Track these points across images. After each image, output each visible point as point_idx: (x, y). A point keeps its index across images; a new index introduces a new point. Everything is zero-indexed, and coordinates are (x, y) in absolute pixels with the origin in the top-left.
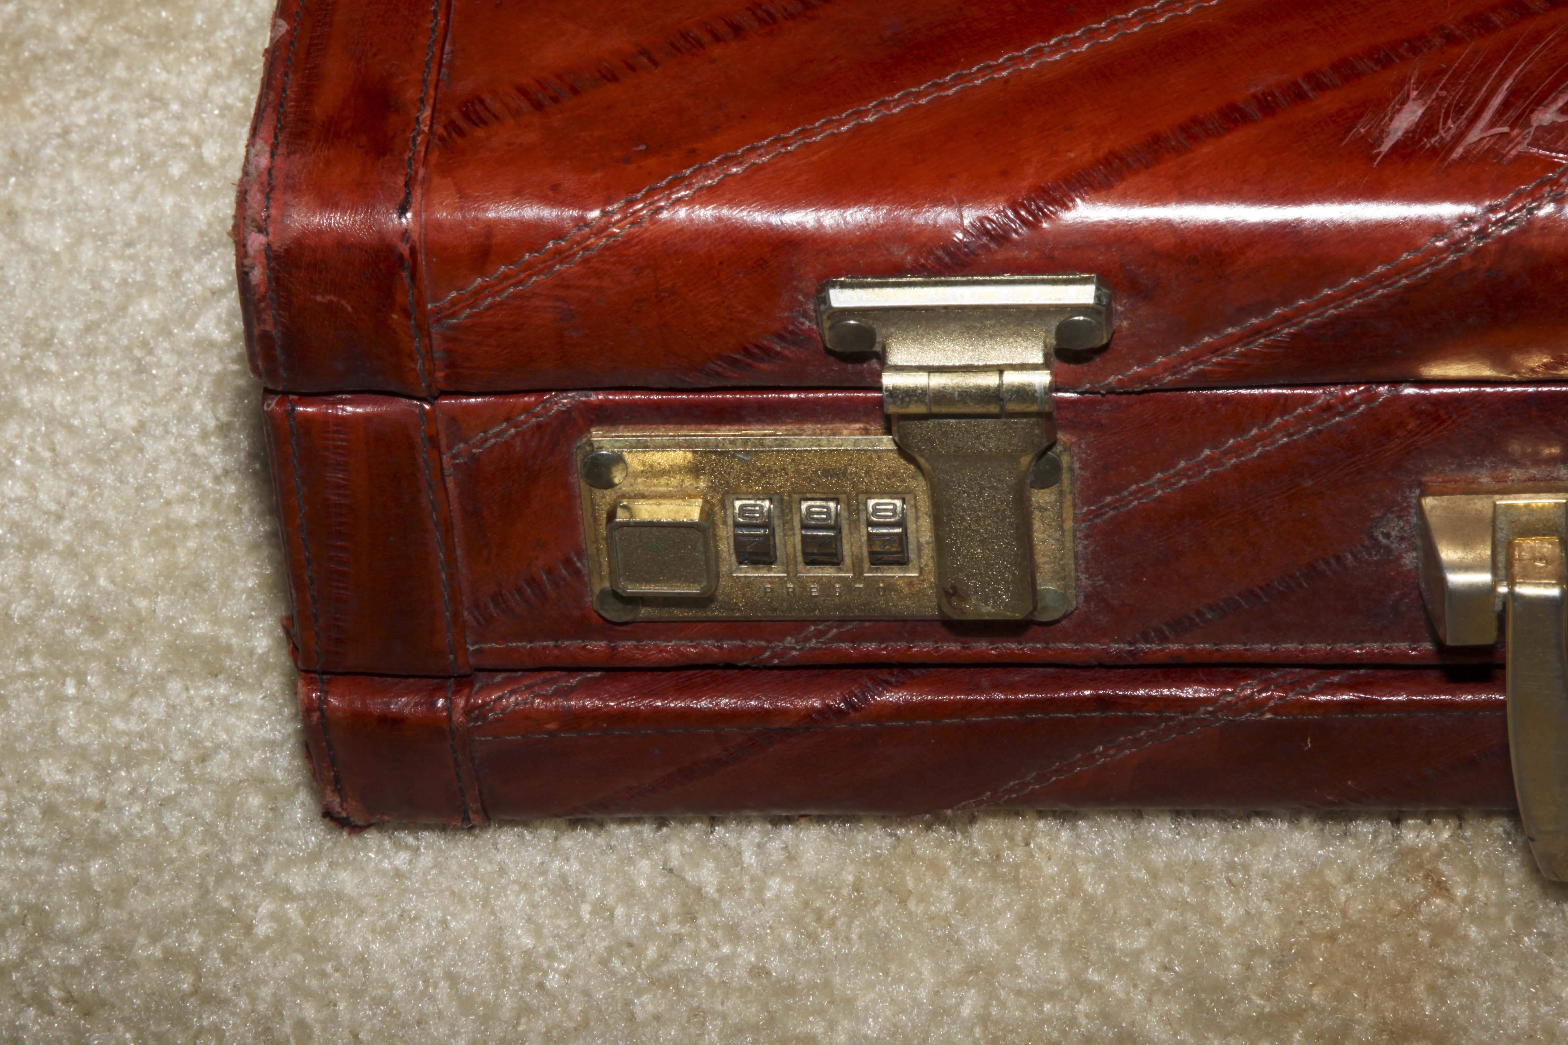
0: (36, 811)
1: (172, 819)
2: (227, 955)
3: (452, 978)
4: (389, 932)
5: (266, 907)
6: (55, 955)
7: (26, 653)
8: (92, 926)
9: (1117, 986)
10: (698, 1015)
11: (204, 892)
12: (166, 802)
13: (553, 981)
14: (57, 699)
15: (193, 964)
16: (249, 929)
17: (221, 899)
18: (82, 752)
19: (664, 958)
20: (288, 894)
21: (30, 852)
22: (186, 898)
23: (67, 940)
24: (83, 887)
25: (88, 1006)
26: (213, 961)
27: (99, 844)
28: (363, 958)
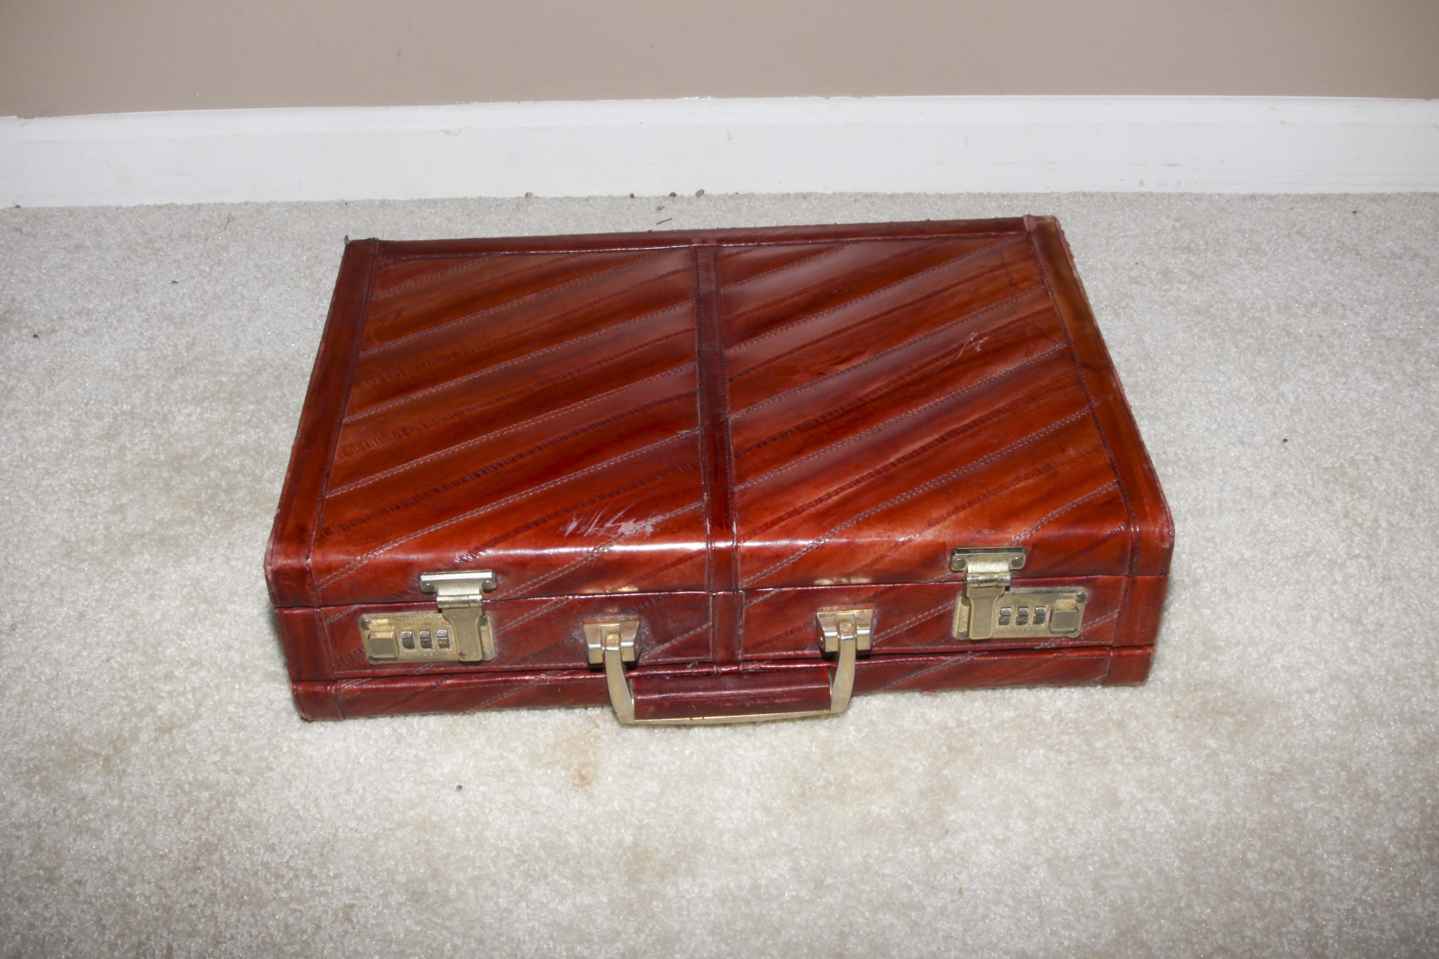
0: (226, 719)
1: (262, 720)
2: (275, 757)
3: (334, 761)
4: (318, 750)
5: (286, 744)
6: (229, 758)
7: (225, 677)
8: (240, 750)
9: (511, 757)
10: (400, 768)
11: (270, 739)
12: (261, 716)
13: (362, 760)
14: (233, 689)
15: (266, 759)
16: (281, 749)
17: (274, 741)
18: (239, 703)
19: (391, 754)
20: (292, 740)
21: (224, 731)
22: (265, 742)
23: (233, 754)
24: (238, 740)
25: (238, 772)
26: (271, 759)
27: (242, 728)
28: (311, 757)
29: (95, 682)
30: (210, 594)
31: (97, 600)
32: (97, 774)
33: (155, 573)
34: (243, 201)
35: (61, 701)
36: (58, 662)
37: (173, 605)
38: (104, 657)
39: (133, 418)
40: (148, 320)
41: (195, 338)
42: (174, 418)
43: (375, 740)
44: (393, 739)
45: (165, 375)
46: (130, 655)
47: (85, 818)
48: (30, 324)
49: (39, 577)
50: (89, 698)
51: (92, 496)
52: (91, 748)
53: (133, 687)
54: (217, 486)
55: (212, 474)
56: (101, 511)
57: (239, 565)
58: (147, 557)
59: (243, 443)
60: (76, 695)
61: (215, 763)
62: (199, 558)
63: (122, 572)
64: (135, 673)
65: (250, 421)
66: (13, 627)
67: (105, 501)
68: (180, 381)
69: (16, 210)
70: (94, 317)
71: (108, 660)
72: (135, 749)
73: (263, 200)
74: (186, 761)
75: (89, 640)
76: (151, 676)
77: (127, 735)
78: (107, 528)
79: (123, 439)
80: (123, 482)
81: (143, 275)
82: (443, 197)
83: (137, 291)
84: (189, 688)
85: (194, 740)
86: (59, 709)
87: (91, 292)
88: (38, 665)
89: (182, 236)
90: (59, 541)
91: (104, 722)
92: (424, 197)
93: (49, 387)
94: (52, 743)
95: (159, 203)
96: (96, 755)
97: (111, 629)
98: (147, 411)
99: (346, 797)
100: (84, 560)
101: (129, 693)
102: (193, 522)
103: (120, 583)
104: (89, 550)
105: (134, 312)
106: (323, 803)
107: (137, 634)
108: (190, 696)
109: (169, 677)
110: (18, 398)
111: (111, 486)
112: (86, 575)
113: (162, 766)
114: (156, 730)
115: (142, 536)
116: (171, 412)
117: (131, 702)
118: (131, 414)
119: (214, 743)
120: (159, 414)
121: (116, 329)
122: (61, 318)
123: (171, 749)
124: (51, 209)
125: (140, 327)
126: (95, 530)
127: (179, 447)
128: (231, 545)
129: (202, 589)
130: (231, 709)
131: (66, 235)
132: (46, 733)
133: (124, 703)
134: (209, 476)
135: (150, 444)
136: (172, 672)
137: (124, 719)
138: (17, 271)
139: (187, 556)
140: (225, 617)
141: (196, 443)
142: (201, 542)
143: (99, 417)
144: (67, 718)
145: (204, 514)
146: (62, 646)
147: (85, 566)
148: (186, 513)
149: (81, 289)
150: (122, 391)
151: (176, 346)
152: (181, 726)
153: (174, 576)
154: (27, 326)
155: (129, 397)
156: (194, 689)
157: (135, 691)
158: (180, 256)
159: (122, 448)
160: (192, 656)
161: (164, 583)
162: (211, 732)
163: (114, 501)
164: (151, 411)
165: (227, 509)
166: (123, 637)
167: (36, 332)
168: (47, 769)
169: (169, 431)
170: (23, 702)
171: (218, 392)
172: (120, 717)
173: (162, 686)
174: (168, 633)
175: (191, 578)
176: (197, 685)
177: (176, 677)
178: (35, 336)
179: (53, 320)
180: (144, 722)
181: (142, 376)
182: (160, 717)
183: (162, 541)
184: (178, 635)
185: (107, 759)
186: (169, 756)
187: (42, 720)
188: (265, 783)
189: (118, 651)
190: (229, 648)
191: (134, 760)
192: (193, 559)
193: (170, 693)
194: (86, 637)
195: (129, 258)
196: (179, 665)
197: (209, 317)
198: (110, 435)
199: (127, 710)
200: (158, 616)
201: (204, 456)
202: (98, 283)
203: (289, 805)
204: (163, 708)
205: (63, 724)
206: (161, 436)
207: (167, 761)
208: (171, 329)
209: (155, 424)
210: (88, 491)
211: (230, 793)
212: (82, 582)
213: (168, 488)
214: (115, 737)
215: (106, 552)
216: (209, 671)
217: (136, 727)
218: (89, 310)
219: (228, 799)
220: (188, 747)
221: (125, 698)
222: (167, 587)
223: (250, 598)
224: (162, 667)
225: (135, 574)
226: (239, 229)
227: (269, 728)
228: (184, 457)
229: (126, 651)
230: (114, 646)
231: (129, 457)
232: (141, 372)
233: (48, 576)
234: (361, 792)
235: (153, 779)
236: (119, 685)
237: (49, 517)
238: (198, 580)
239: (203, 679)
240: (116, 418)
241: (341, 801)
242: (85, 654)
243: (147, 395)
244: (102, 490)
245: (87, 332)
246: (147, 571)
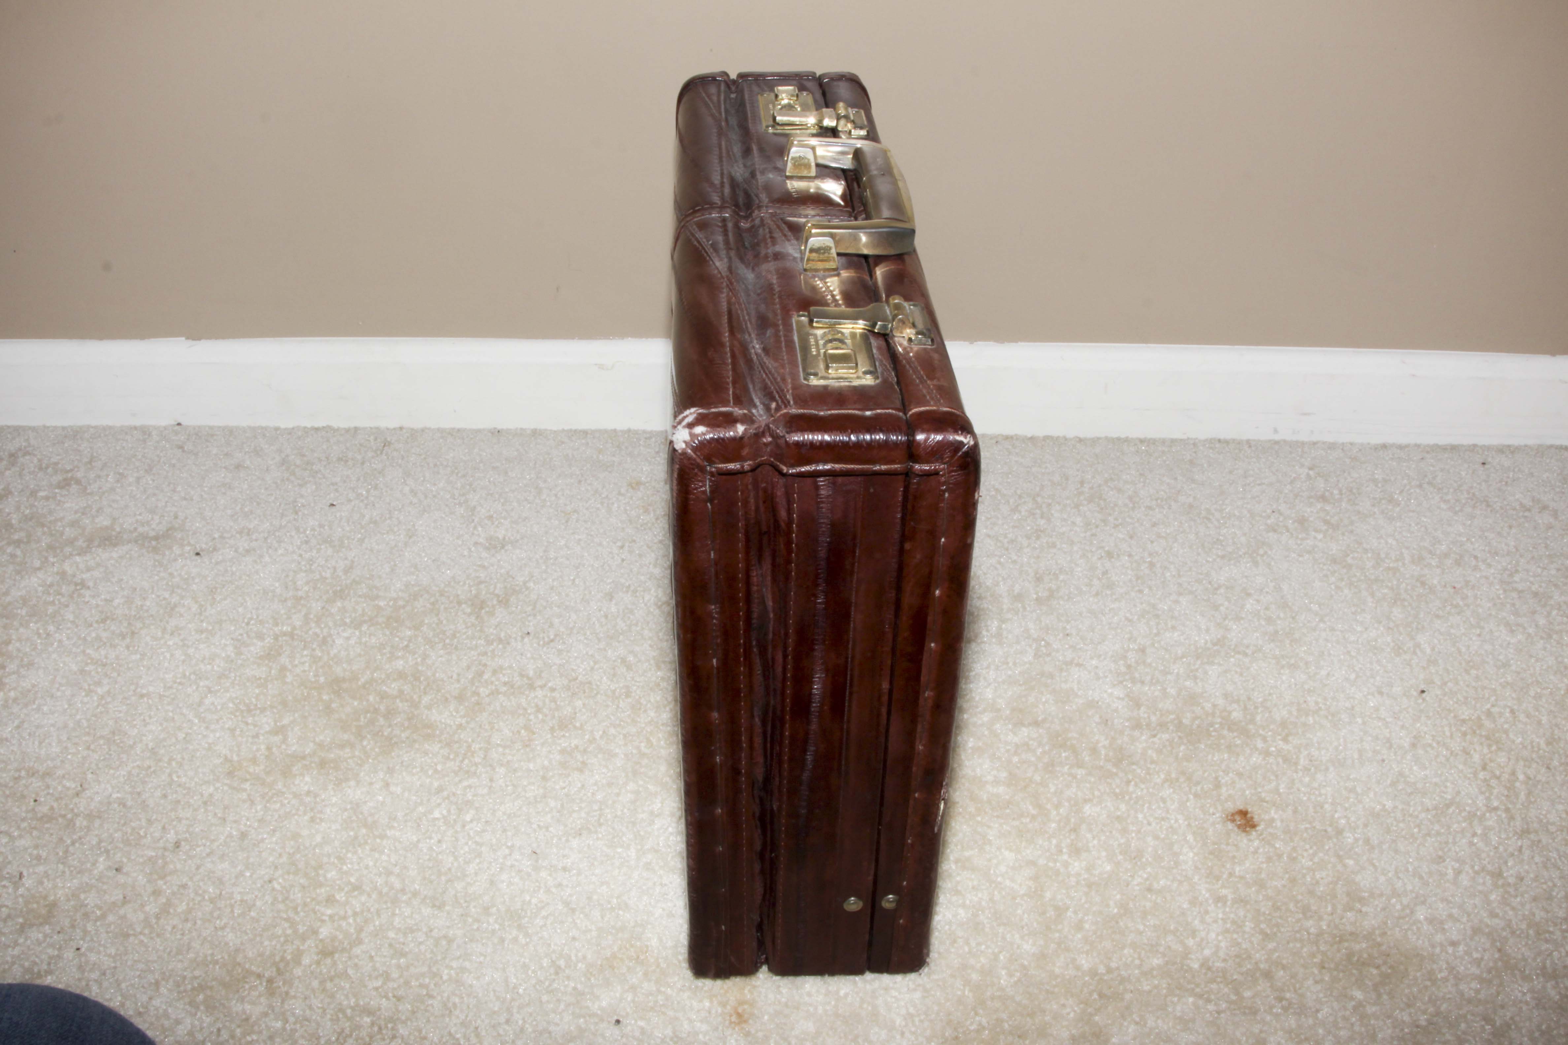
0: (387, 945)
1: (423, 948)
3: (494, 991)
4: (478, 978)
5: (446, 971)
6: (391, 985)
7: (386, 902)
8: (401, 976)
9: (669, 991)
10: (559, 1001)
11: (430, 967)
12: (421, 943)
13: (521, 991)
14: (394, 914)
15: (426, 986)
16: (441, 977)
17: (434, 969)
18: (399, 929)
19: (550, 985)
20: (452, 968)
21: (385, 956)
22: (425, 969)
23: (394, 980)
24: (399, 966)
25: (399, 999)
26: (432, 986)
27: (403, 954)
28: (471, 986)
29: (258, 903)
30: (370, 819)
31: (259, 821)
32: (260, 996)
33: (316, 796)
34: (397, 425)
35: (225, 921)
36: (221, 881)
37: (334, 827)
38: (267, 878)
39: (293, 639)
40: (307, 542)
41: (353, 562)
42: (334, 641)
43: (534, 971)
44: (552, 970)
45: (325, 598)
46: (291, 877)
47: (249, 1038)
48: (192, 542)
49: (202, 795)
50: (253, 918)
51: (254, 716)
52: (254, 968)
53: (295, 909)
54: (376, 711)
55: (371, 698)
56: (262, 732)
57: (399, 790)
58: (307, 779)
59: (401, 668)
60: (239, 915)
61: (376, 989)
62: (358, 782)
63: (283, 793)
64: (297, 896)
65: (407, 646)
66: (177, 845)
67: (266, 722)
68: (339, 604)
69: (177, 427)
70: (254, 537)
71: (270, 881)
72: (298, 972)
73: (418, 425)
74: (348, 986)
75: (251, 860)
76: (313, 899)
77: (289, 957)
78: (269, 748)
79: (284, 660)
80: (284, 703)
81: (302, 496)
82: (593, 428)
83: (297, 513)
84: (350, 913)
85: (356, 965)
86: (223, 928)
87: (251, 512)
88: (201, 884)
89: (340, 459)
90: (221, 760)
91: (266, 943)
92: (574, 427)
93: (211, 605)
94: (216, 962)
95: (316, 426)
96: (259, 976)
97: (273, 850)
98: (306, 633)
99: (507, 1027)
100: (247, 780)
101: (291, 914)
102: (352, 746)
103: (282, 805)
104: (251, 770)
105: (293, 533)
106: (483, 1033)
107: (298, 856)
108: (351, 921)
109: (330, 900)
110: (181, 615)
111: (272, 707)
112: (249, 795)
113: (324, 990)
114: (318, 954)
115: (304, 758)
116: (330, 635)
117: (293, 924)
118: (291, 635)
119: (375, 969)
120: (318, 636)
121: (276, 550)
122: (222, 537)
123: (333, 973)
124: (211, 428)
125: (299, 548)
126: (258, 750)
127: (338, 671)
128: (391, 771)
129: (362, 813)
130: (392, 934)
131: (226, 455)
132: (210, 952)
133: (287, 925)
134: (368, 700)
135: (310, 666)
136: (333, 896)
137: (286, 941)
138: (179, 489)
139: (347, 780)
140: (385, 842)
141: (355, 667)
142: (361, 765)
143: (260, 637)
144: (230, 937)
145: (363, 738)
146: (226, 865)
147: (247, 786)
148: (346, 737)
149: (241, 509)
150: (282, 612)
151: (335, 568)
152: (344, 950)
153: (334, 800)
154: (189, 544)
155: (289, 618)
156: (355, 914)
157: (297, 913)
158: (338, 479)
159: (283, 669)
160: (353, 880)
161: (325, 806)
162: (371, 957)
163: (275, 722)
164: (311, 632)
165: (386, 734)
166: (284, 859)
167: (198, 550)
168: (211, 988)
169: (328, 654)
170: (187, 920)
171: (376, 616)
172: (282, 939)
173: (323, 909)
174: (329, 856)
175: (351, 802)
176: (358, 910)
177: (337, 901)
178: (198, 554)
179: (214, 539)
180: (306, 946)
181: (301, 598)
182: (321, 940)
183: (322, 764)
184: (339, 858)
185: (270, 981)
186: (331, 980)
187: (205, 939)
188: (426, 1011)
189: (280, 872)
190: (389, 873)
191: (296, 982)
192: (352, 783)
193: (331, 917)
194: (248, 858)
195: (288, 479)
196: (341, 889)
197: (366, 540)
198: (270, 655)
199: (289, 932)
200: (318, 839)
201: (363, 680)
202: (258, 504)
203: (450, 1034)
204: (325, 932)
205: (227, 944)
206: (320, 658)
207: (329, 985)
208: (330, 551)
209: (314, 646)
210: (249, 711)
211: (391, 1020)
212: (244, 801)
213: (328, 710)
214: (277, 959)
215: (268, 773)
216: (369, 896)
217: (298, 949)
218: (249, 530)
219: (390, 1026)
220: (350, 972)
221: (287, 920)
222: (328, 810)
223: (409, 824)
224: (323, 890)
225: (295, 795)
226: (395, 454)
227: (429, 956)
228: (344, 680)
229: (288, 873)
230: (276, 867)
231: (289, 679)
232: (300, 593)
233: (211, 795)
234: (520, 1022)
235: (316, 1003)
236: (281, 906)
237: (212, 735)
238: (358, 805)
239: (363, 904)
240: (276, 638)
241: (501, 1032)
242: (248, 874)
243: (306, 616)
244: (263, 710)
245: (248, 551)
246: (308, 793)
